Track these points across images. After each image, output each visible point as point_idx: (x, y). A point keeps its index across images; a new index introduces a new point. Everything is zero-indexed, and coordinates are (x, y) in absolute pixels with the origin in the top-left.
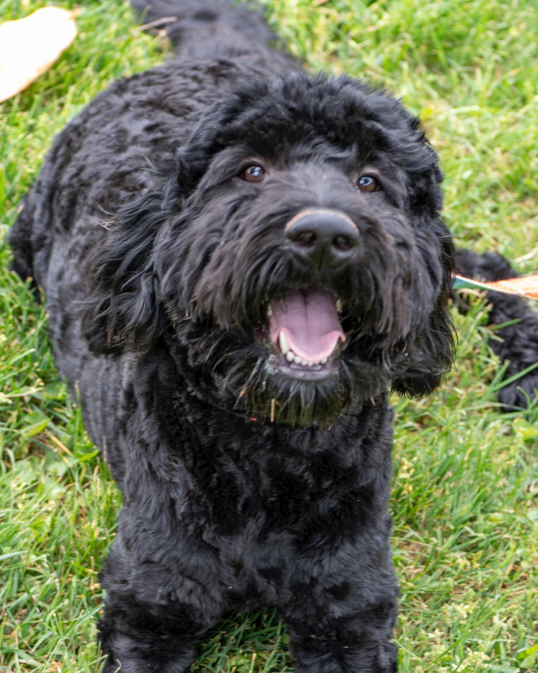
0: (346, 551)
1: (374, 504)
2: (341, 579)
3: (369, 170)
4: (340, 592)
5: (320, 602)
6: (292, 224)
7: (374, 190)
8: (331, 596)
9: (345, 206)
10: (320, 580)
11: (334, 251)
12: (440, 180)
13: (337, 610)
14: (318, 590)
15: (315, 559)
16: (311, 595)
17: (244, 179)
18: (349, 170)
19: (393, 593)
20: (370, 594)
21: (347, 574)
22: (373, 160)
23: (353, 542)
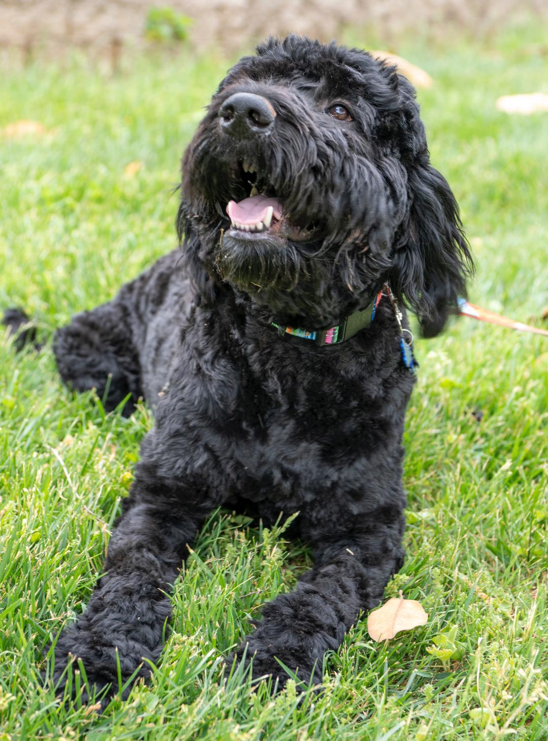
0: (361, 464)
1: (389, 432)
2: (358, 485)
4: (357, 495)
5: (342, 502)
8: (349, 497)
10: (340, 483)
13: (355, 509)
14: (339, 492)
15: (338, 467)
16: (334, 496)
19: (400, 503)
20: (381, 498)
21: (363, 481)
23: (368, 458)
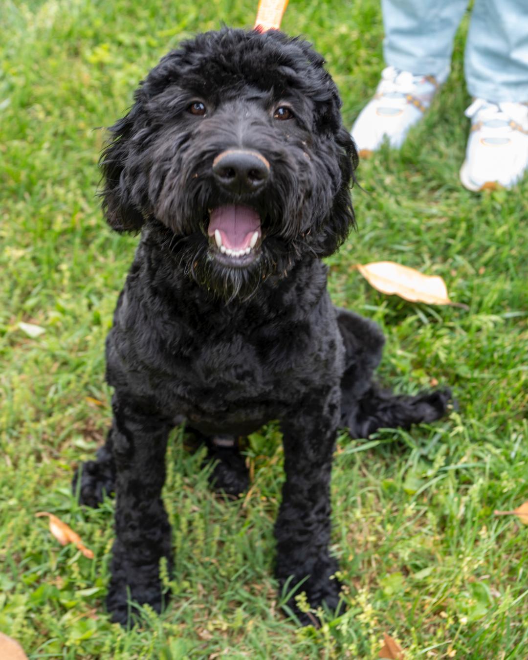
3: (284, 103)
6: (220, 160)
7: (288, 118)
9: (258, 144)
11: (249, 180)
12: (338, 106)
17: (191, 113)
18: (266, 107)
22: (287, 96)
